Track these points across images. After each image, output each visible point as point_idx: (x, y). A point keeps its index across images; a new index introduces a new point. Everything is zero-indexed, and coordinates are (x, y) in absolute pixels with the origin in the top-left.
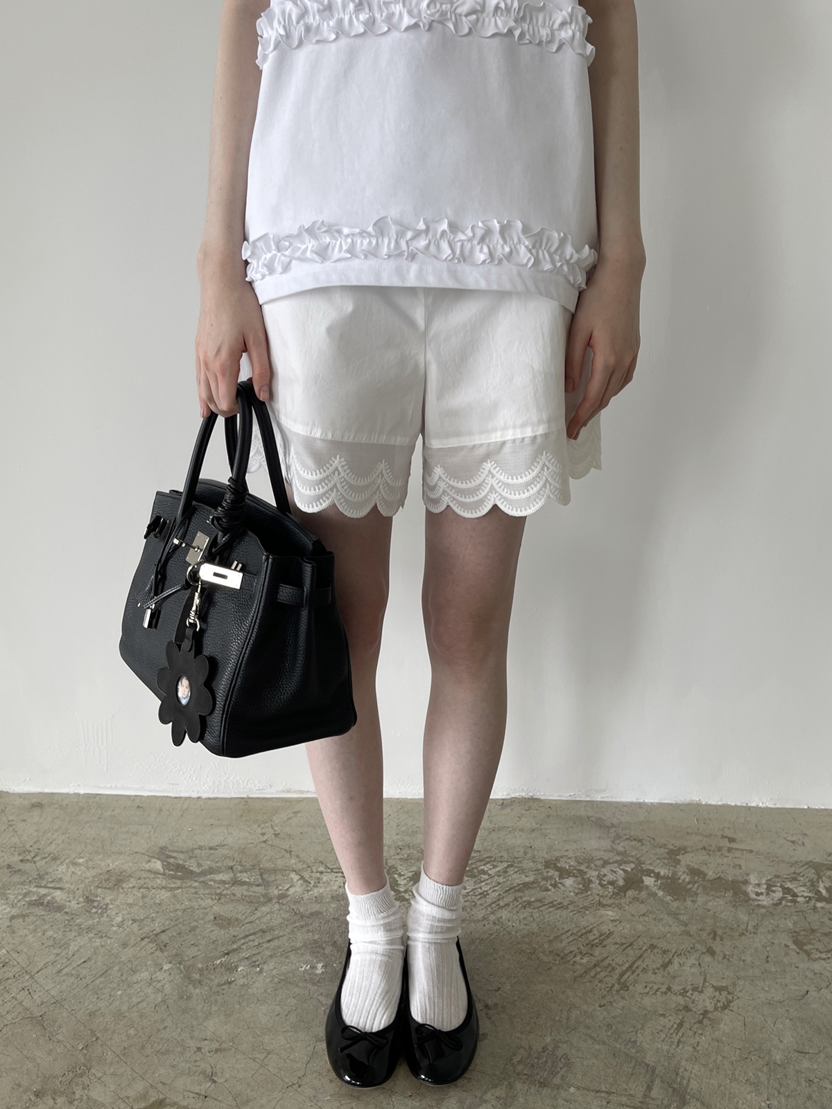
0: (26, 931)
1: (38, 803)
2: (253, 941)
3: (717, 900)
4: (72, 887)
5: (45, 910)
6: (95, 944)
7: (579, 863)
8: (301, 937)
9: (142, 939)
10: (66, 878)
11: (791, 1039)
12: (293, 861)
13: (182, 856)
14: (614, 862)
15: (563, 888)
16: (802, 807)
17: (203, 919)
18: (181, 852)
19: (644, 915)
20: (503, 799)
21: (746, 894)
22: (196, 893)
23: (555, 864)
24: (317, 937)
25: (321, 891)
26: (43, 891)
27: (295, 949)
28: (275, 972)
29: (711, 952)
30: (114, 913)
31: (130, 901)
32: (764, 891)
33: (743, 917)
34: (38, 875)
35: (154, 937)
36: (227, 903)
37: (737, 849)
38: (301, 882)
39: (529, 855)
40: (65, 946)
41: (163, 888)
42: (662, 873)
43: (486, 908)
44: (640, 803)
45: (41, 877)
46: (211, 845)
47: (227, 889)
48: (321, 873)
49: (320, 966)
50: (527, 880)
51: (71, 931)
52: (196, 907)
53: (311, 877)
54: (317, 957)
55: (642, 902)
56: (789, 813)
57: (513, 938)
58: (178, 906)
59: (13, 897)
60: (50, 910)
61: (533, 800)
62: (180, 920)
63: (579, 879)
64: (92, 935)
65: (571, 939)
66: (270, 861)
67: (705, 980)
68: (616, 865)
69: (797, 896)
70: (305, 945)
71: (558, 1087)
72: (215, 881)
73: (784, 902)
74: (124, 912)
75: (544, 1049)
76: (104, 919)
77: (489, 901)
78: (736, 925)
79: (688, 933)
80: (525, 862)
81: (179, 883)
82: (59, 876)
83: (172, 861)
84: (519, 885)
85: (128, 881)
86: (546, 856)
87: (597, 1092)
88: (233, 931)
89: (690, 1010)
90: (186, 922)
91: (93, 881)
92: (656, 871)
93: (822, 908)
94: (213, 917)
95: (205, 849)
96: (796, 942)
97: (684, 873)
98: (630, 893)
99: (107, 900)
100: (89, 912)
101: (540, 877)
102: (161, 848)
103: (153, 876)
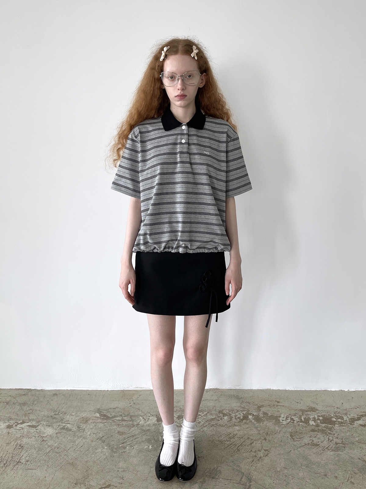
0: (62, 438)
1: (56, 393)
2: (130, 439)
3: (270, 423)
4: (73, 423)
5: (66, 431)
6: (83, 441)
7: (229, 411)
8: (144, 438)
9: (97, 439)
10: (70, 420)
11: (283, 464)
12: (140, 413)
13: (105, 412)
14: (240, 411)
15: (224, 420)
16: (303, 390)
17: (114, 432)
18: (105, 410)
19: (247, 428)
20: (207, 389)
21: (279, 420)
22: (111, 424)
23: (222, 412)
24: (149, 437)
25: (150, 422)
26: (64, 425)
27: (143, 441)
28: (137, 448)
29: (265, 439)
30: (87, 431)
31: (91, 427)
32: (285, 419)
33: (277, 428)
34: (61, 419)
35: (101, 439)
36: (121, 427)
37: (279, 405)
38: (143, 419)
39: (214, 409)
40: (74, 442)
41: (101, 423)
42: (255, 414)
43: (200, 427)
44: (251, 390)
45: (62, 420)
46: (114, 407)
47: (121, 422)
48: (149, 416)
49: (151, 446)
50: (213, 417)
51: (75, 437)
52: (112, 429)
53: (146, 418)
54: (149, 444)
55: (247, 424)
56: (298, 392)
57: (208, 436)
58: (106, 429)
59: (55, 427)
60: (67, 431)
61: (217, 389)
62: (108, 433)
63: (229, 417)
64: (82, 438)
65: (225, 436)
66: (132, 413)
67: (262, 448)
68: (241, 412)
69: (295, 421)
70: (146, 440)
71: (217, 479)
72: (116, 420)
73: (290, 423)
74: (90, 431)
75: (214, 469)
76: (84, 433)
77: (201, 424)
78: (274, 431)
79: (259, 434)
80: (213, 411)
81: (105, 421)
82: (68, 419)
83: (102, 413)
84: (210, 419)
85: (90, 420)
86: (219, 409)
87: (228, 479)
88: (124, 436)
89: (256, 457)
90: (109, 434)
91: (79, 421)
92: (253, 414)
93: (301, 425)
94: (117, 432)
95: (112, 409)
96: (290, 436)
97: (261, 414)
98: (244, 421)
99: (84, 427)
100: (80, 431)
101: (217, 416)
102: (98, 409)
103: (97, 419)
